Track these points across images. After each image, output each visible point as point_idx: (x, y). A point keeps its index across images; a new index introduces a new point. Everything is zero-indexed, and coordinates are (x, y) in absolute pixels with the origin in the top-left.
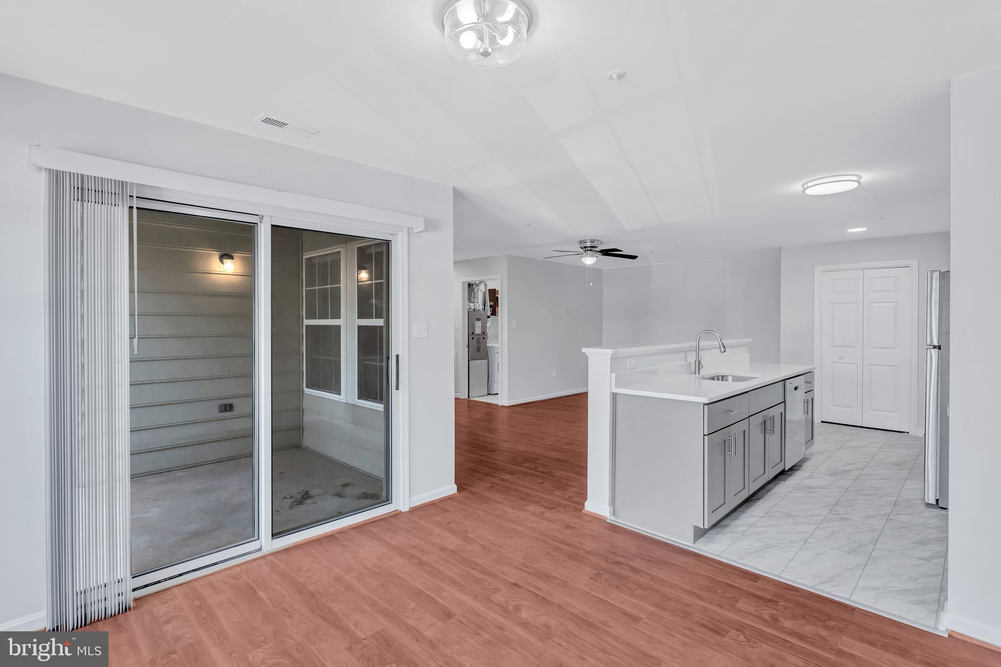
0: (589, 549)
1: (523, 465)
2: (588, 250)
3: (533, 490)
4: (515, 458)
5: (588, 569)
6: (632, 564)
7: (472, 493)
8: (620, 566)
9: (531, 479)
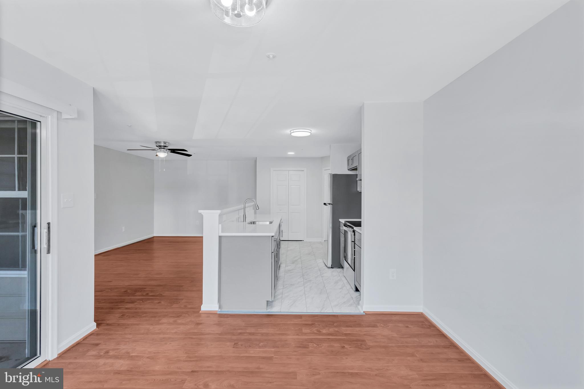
0: (220, 332)
1: (136, 294)
2: (162, 148)
3: (156, 309)
4: (125, 291)
5: (228, 343)
6: (247, 331)
7: (108, 325)
8: (243, 335)
9: (149, 302)
